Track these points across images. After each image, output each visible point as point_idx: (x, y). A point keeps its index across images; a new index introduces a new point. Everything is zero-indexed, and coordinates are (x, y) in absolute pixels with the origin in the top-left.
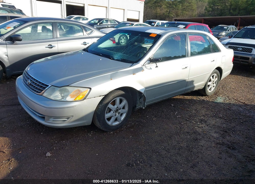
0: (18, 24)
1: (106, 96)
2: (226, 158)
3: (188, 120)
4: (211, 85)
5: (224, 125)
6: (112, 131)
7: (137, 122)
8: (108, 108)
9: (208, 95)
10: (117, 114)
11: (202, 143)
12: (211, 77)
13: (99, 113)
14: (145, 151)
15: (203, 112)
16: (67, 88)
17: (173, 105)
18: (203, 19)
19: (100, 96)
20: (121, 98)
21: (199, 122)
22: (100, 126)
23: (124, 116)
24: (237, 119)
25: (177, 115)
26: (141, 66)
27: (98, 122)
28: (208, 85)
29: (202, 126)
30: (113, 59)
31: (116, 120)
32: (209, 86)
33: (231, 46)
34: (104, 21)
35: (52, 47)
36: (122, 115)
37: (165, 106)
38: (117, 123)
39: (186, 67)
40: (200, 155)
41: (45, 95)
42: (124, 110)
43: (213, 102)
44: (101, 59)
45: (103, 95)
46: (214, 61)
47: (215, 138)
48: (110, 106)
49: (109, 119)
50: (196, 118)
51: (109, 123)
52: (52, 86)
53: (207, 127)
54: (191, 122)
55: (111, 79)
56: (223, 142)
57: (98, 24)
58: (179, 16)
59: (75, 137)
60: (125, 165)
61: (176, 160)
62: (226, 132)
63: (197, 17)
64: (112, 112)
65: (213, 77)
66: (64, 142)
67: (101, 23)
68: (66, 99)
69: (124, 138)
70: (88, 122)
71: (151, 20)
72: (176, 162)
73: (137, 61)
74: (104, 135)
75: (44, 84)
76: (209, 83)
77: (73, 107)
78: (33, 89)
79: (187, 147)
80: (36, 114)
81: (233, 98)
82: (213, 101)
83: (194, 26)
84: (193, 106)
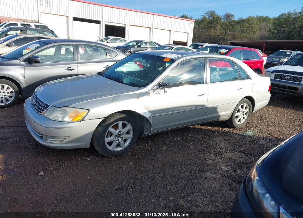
0: (38, 46)
1: (106, 119)
2: (226, 191)
3: (201, 152)
4: (240, 116)
5: (241, 160)
6: (113, 157)
7: (145, 150)
8: (109, 131)
9: (236, 127)
10: (120, 139)
11: (208, 174)
12: (240, 107)
13: (98, 136)
14: (140, 178)
15: (223, 144)
16: (66, 108)
17: (190, 135)
18: (265, 43)
19: (99, 118)
20: (124, 122)
21: (213, 154)
22: (99, 150)
23: (128, 142)
24: (259, 153)
25: (191, 145)
26: (148, 90)
27: (97, 146)
28: (236, 115)
29: (215, 159)
30: (123, 83)
31: (118, 145)
32: (237, 117)
33: (277, 74)
34: (143, 43)
35: (71, 70)
36: (125, 140)
37: (181, 136)
38: (119, 149)
39: (203, 95)
40: (199, 186)
41: (46, 115)
42: (127, 136)
43: (240, 135)
44: (109, 82)
45: (103, 118)
46: (241, 89)
47: (223, 171)
48: (111, 129)
49: (110, 143)
50: (212, 150)
51: (110, 148)
52: (53, 106)
53: (220, 160)
54: (204, 154)
55: (112, 102)
56: (230, 175)
57: (136, 47)
58: (236, 38)
59: (74, 160)
60: (114, 189)
61: (170, 188)
62: (240, 166)
63: (258, 40)
64: (113, 136)
65: (242, 107)
66: (61, 163)
67: (139, 45)
68: (63, 119)
69: (123, 164)
70: (86, 144)
71: (198, 43)
72: (170, 190)
73: (145, 86)
74: (104, 160)
75: (46, 104)
76: (237, 114)
77: (69, 127)
78: (37, 109)
79: (188, 177)
80: (37, 133)
81: (266, 132)
82: (241, 133)
83: (239, 50)
84: (214, 137)
